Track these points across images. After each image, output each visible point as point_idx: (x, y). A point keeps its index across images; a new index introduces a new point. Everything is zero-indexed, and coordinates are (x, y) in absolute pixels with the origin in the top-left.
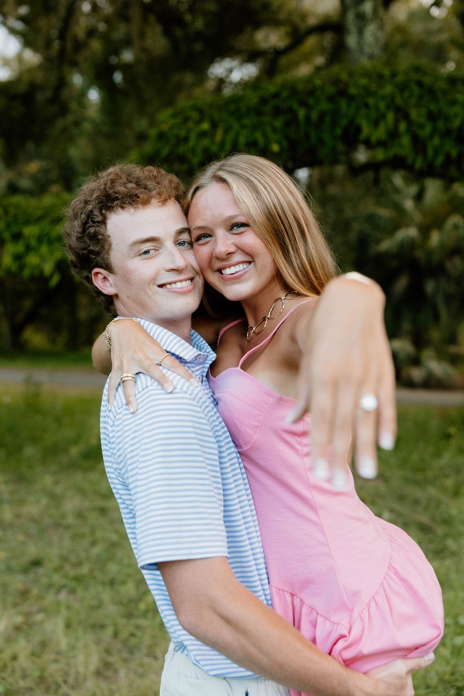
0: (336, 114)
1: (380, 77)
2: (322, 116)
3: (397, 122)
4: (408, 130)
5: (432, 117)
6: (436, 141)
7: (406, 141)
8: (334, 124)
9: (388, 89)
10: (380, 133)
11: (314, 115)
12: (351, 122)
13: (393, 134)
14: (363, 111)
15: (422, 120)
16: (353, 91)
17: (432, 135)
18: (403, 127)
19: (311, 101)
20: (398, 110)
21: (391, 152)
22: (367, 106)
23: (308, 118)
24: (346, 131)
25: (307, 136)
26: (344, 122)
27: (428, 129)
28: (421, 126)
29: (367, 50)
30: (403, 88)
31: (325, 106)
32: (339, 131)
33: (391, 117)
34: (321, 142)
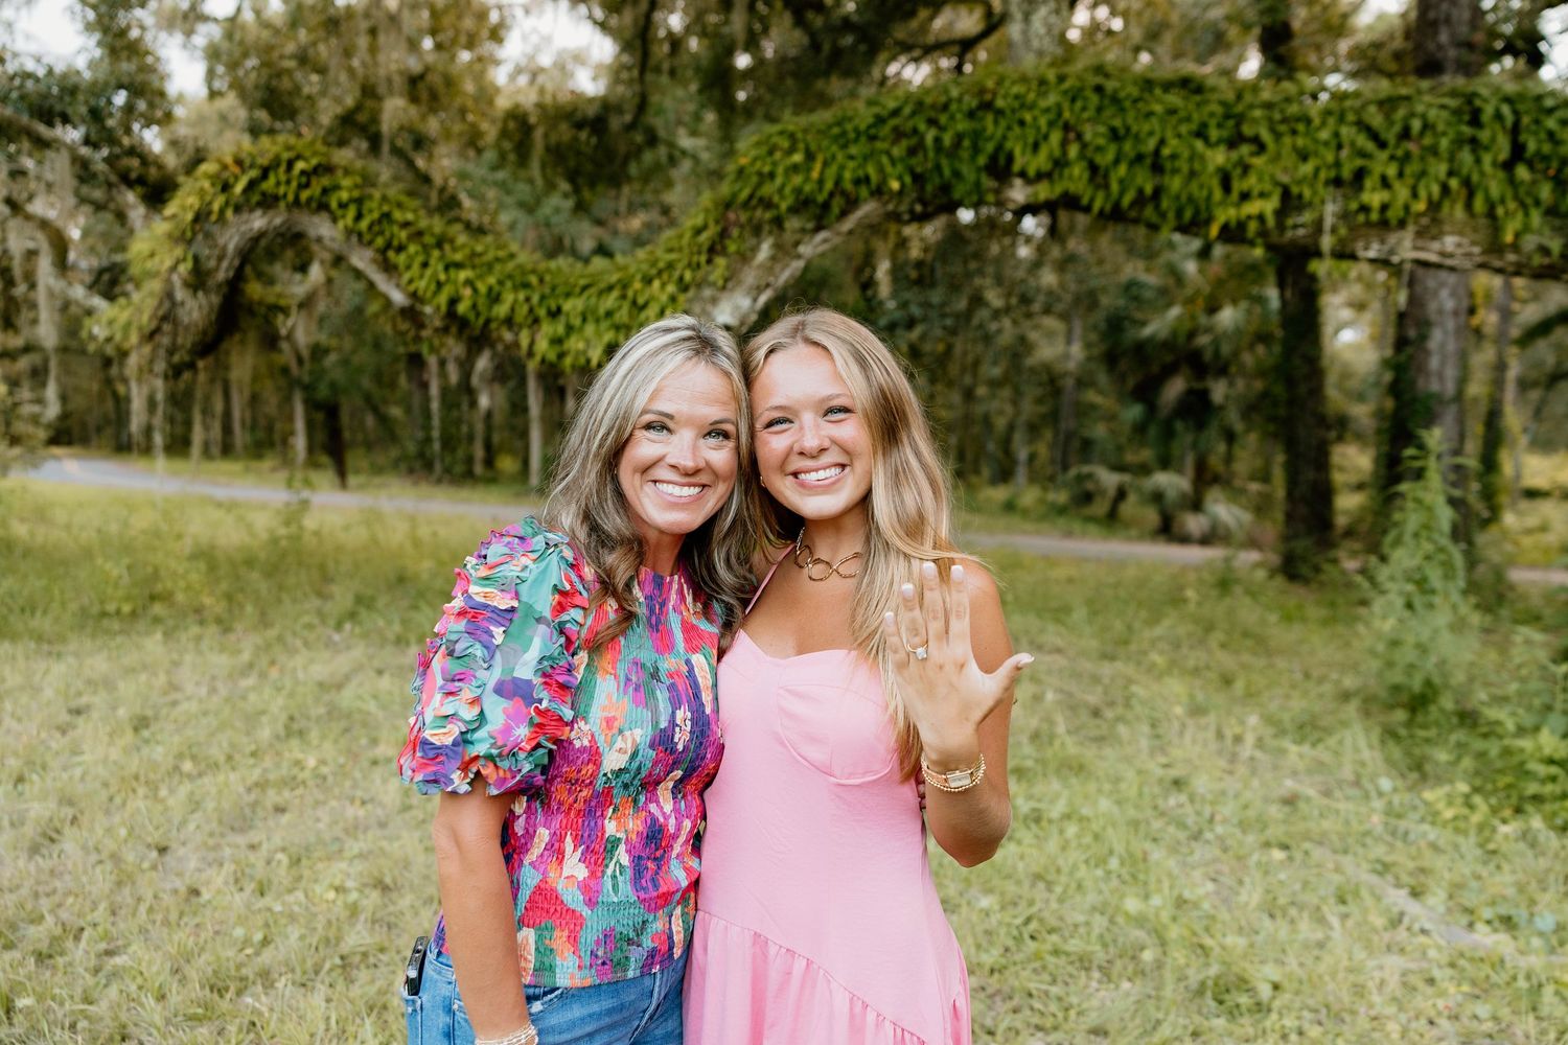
0: (977, 136)
1: (1042, 82)
2: (959, 138)
3: (1064, 143)
4: (1082, 156)
5: (1115, 135)
6: (1122, 170)
7: (1078, 170)
8: (976, 150)
9: (1052, 99)
10: (1041, 161)
11: (947, 139)
12: (999, 148)
13: (1060, 163)
14: (1017, 130)
15: (1101, 141)
16: (1000, 103)
17: (1117, 161)
18: (1073, 151)
19: (943, 119)
20: (1067, 128)
21: (1058, 189)
22: (1022, 123)
23: (937, 140)
24: (994, 158)
25: (938, 168)
26: (990, 147)
27: (1110, 156)
28: (1099, 149)
29: (1036, 43)
30: (1074, 96)
31: (962, 125)
32: (982, 160)
33: (1056, 137)
34: (957, 174)
